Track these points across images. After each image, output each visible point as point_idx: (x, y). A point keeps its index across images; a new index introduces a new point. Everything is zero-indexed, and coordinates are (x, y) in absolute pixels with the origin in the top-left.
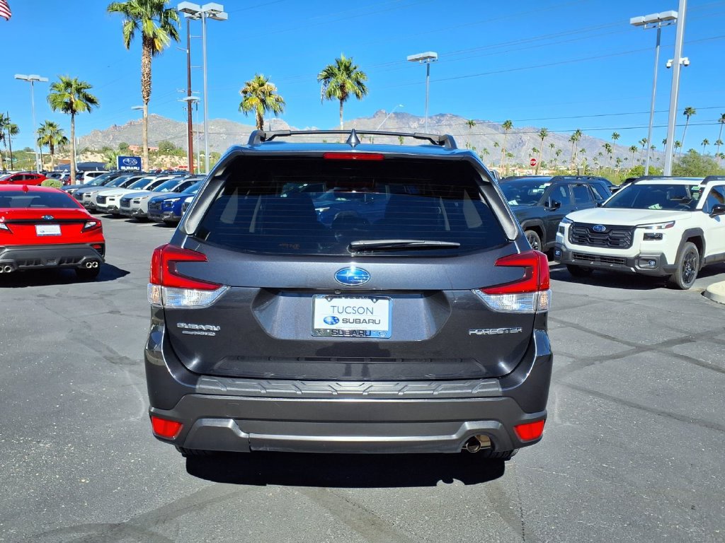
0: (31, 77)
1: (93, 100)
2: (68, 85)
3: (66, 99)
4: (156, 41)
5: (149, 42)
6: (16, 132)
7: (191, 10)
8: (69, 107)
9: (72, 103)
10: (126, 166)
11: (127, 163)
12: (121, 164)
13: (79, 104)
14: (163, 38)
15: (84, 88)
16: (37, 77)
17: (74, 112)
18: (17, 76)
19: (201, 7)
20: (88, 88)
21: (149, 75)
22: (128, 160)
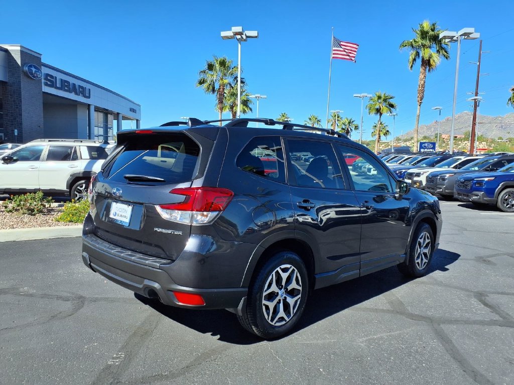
0: (363, 95)
1: (393, 105)
2: (379, 98)
3: (377, 107)
4: (431, 61)
5: (427, 63)
7: (449, 36)
8: (378, 111)
9: (380, 109)
10: (424, 149)
11: (425, 146)
12: (421, 147)
13: (384, 109)
14: (437, 59)
15: (389, 99)
16: (366, 94)
17: (381, 114)
18: (355, 95)
19: (457, 33)
20: (391, 98)
21: (423, 86)
22: (426, 145)
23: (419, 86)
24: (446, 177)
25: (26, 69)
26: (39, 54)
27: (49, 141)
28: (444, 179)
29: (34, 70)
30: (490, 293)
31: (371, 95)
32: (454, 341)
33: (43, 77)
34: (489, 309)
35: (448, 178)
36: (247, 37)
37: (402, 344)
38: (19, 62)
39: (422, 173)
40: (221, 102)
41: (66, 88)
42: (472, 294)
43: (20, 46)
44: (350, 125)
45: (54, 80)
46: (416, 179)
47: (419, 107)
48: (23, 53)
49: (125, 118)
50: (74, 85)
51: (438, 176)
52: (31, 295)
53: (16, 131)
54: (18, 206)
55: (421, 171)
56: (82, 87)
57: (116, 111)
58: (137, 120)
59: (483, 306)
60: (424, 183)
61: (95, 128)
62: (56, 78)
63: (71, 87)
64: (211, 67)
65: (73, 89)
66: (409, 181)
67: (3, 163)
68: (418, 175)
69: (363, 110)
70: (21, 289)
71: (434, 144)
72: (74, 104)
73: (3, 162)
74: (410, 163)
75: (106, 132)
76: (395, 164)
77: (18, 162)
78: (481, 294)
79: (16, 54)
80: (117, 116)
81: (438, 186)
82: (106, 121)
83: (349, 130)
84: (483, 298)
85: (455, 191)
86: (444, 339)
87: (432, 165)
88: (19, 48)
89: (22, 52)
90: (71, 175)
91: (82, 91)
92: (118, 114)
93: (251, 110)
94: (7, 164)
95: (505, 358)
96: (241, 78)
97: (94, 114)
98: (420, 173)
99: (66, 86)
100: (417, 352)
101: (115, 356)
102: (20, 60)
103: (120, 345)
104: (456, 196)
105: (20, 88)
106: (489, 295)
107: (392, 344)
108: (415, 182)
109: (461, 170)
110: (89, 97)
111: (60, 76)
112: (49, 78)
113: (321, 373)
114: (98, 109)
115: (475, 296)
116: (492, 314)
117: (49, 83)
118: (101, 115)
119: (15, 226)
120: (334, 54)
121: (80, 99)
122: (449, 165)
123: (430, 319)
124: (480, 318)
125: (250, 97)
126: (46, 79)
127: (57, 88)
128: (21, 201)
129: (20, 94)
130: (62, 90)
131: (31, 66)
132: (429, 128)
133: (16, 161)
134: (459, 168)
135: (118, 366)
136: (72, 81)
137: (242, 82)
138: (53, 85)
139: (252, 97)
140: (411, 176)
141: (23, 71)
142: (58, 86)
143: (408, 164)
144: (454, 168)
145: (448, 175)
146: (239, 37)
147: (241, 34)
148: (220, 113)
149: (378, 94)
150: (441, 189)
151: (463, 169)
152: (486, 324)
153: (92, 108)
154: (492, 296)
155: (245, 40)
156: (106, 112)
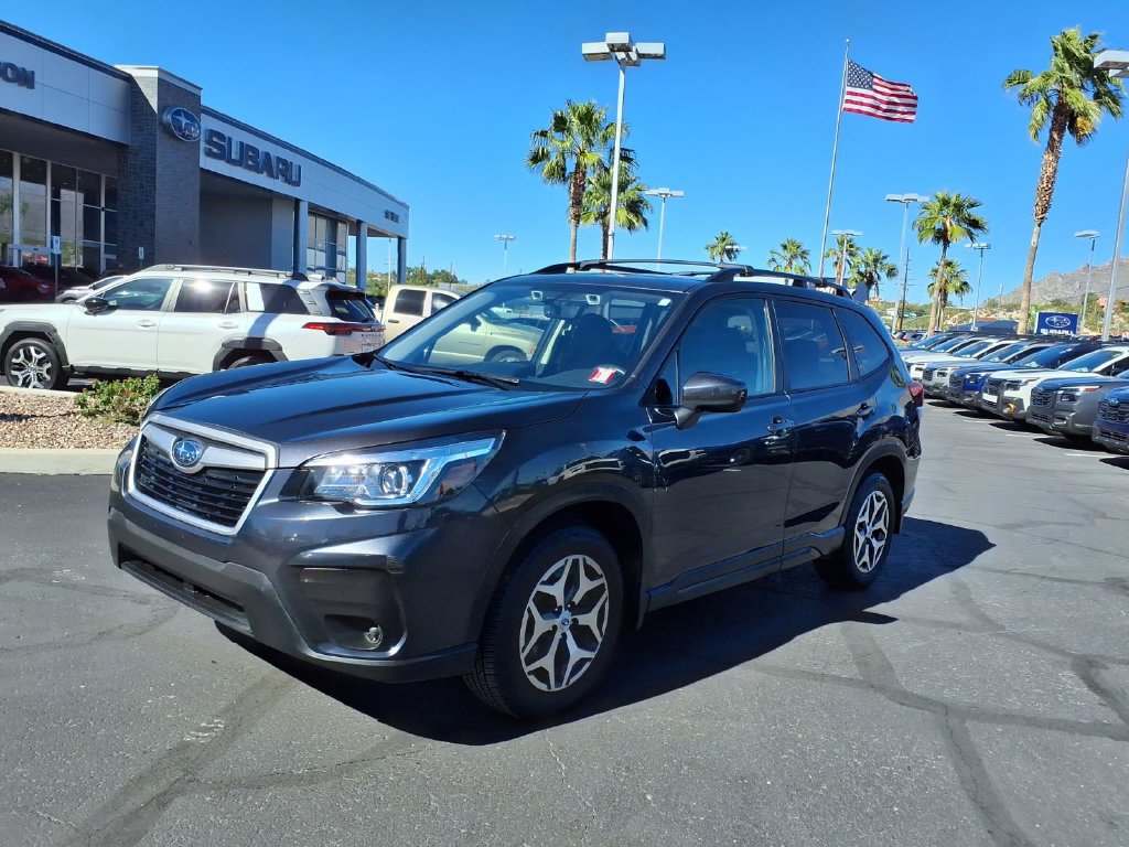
0: (907, 196)
1: (977, 222)
2: (945, 204)
3: (938, 226)
6: (894, 275)
7: (1117, 63)
8: (942, 236)
9: (946, 230)
10: (1049, 328)
11: (1051, 323)
12: (1042, 324)
13: (957, 231)
15: (968, 207)
16: (914, 196)
17: (947, 243)
18: (888, 197)
20: (972, 206)
21: (1051, 180)
22: (1055, 319)
23: (1042, 179)
24: (1078, 394)
25: (168, 118)
26: (195, 87)
27: (184, 269)
28: (1073, 398)
29: (184, 121)
30: (1114, 660)
31: (926, 199)
32: (986, 763)
33: (202, 137)
34: (1098, 698)
35: (1084, 396)
36: (641, 56)
37: (859, 756)
38: (154, 103)
39: (1024, 381)
40: (577, 202)
41: (250, 163)
42: (1069, 660)
43: (159, 70)
44: (876, 266)
45: (225, 144)
46: (1008, 393)
47: (1036, 229)
48: (164, 85)
49: (373, 233)
50: (267, 154)
51: (1058, 389)
52: (75, 587)
53: (141, 249)
54: (106, 403)
55: (1022, 377)
56: (285, 162)
57: (354, 215)
58: (400, 239)
59: (1085, 690)
60: (1027, 404)
61: (308, 250)
62: (230, 139)
63: (261, 159)
64: (561, 124)
65: (266, 165)
66: (994, 399)
67: (86, 313)
68: (1014, 385)
69: (907, 233)
70: (57, 573)
71: (1074, 319)
72: (266, 198)
73: (86, 309)
74: (1001, 358)
75: (332, 260)
76: (967, 358)
77: (117, 311)
78: (1089, 662)
79: (147, 86)
80: (356, 227)
81: (1058, 413)
82: (333, 236)
83: (876, 277)
84: (1093, 671)
85: (1095, 426)
86: (964, 754)
87: (1052, 364)
88: (155, 74)
89: (160, 81)
90: (223, 345)
91: (286, 172)
92: (359, 222)
93: (645, 222)
94: (95, 314)
95: (1099, 812)
96: (622, 149)
97: (307, 221)
98: (1019, 382)
99: (251, 158)
100: (889, 777)
101: (203, 724)
102: (156, 99)
103: (222, 704)
104: (1096, 438)
105: (155, 160)
106: (1108, 665)
107: (835, 754)
108: (1006, 402)
109: (1118, 378)
110: (297, 184)
111: (238, 136)
112: (215, 139)
113: (647, 803)
114: (315, 211)
115: (1074, 667)
116: (1103, 709)
117: (214, 150)
118: (322, 224)
119: (88, 444)
120: (847, 101)
121: (278, 186)
122: (1091, 366)
123: (947, 708)
124: (1070, 717)
125: (647, 192)
126: (209, 142)
127: (230, 161)
128: (112, 393)
129: (154, 171)
130: (240, 165)
131: (178, 113)
132: (1068, 281)
133: (113, 308)
134: (1114, 374)
135: (204, 747)
136: (263, 146)
137: (624, 158)
138: (223, 155)
139: (648, 193)
140: (997, 386)
141: (161, 124)
142: (233, 157)
143: (997, 359)
144: (1102, 372)
145: (1082, 389)
146: (621, 55)
147: (625, 48)
148: (573, 228)
149: (940, 196)
150: (1064, 419)
151: (1122, 377)
152: (1080, 731)
153: (304, 208)
154: (1115, 669)
155: (635, 64)
156: (334, 219)
